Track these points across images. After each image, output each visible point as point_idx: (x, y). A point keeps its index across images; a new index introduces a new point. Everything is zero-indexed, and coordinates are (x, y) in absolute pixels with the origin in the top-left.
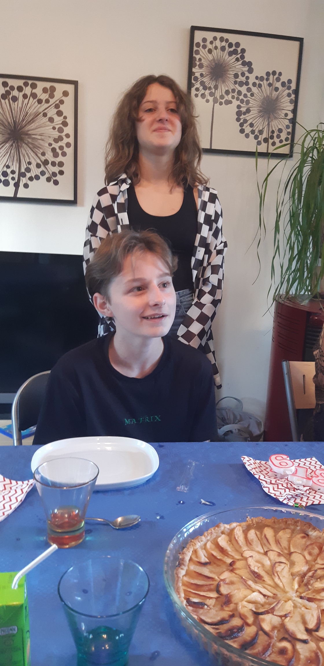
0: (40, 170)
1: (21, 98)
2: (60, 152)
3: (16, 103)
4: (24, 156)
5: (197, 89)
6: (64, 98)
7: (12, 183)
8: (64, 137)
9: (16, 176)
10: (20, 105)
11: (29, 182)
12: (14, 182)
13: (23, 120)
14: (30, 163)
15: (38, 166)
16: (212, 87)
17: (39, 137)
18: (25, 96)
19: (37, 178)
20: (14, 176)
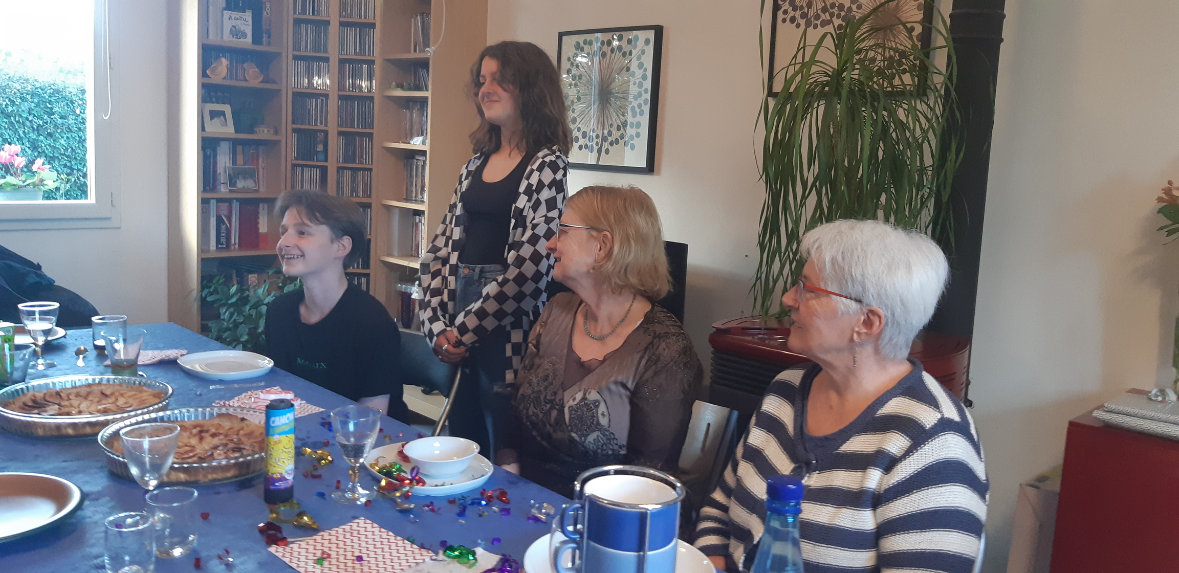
0: (620, 133)
1: (609, 53)
2: (638, 110)
3: (605, 60)
4: (607, 117)
5: (785, 12)
6: (646, 48)
7: (596, 148)
8: (643, 92)
9: (599, 140)
10: (608, 61)
11: (610, 148)
12: (598, 147)
13: (609, 78)
14: (611, 125)
15: (619, 129)
16: (804, 5)
17: (621, 95)
18: (612, 51)
19: (617, 142)
20: (598, 140)
